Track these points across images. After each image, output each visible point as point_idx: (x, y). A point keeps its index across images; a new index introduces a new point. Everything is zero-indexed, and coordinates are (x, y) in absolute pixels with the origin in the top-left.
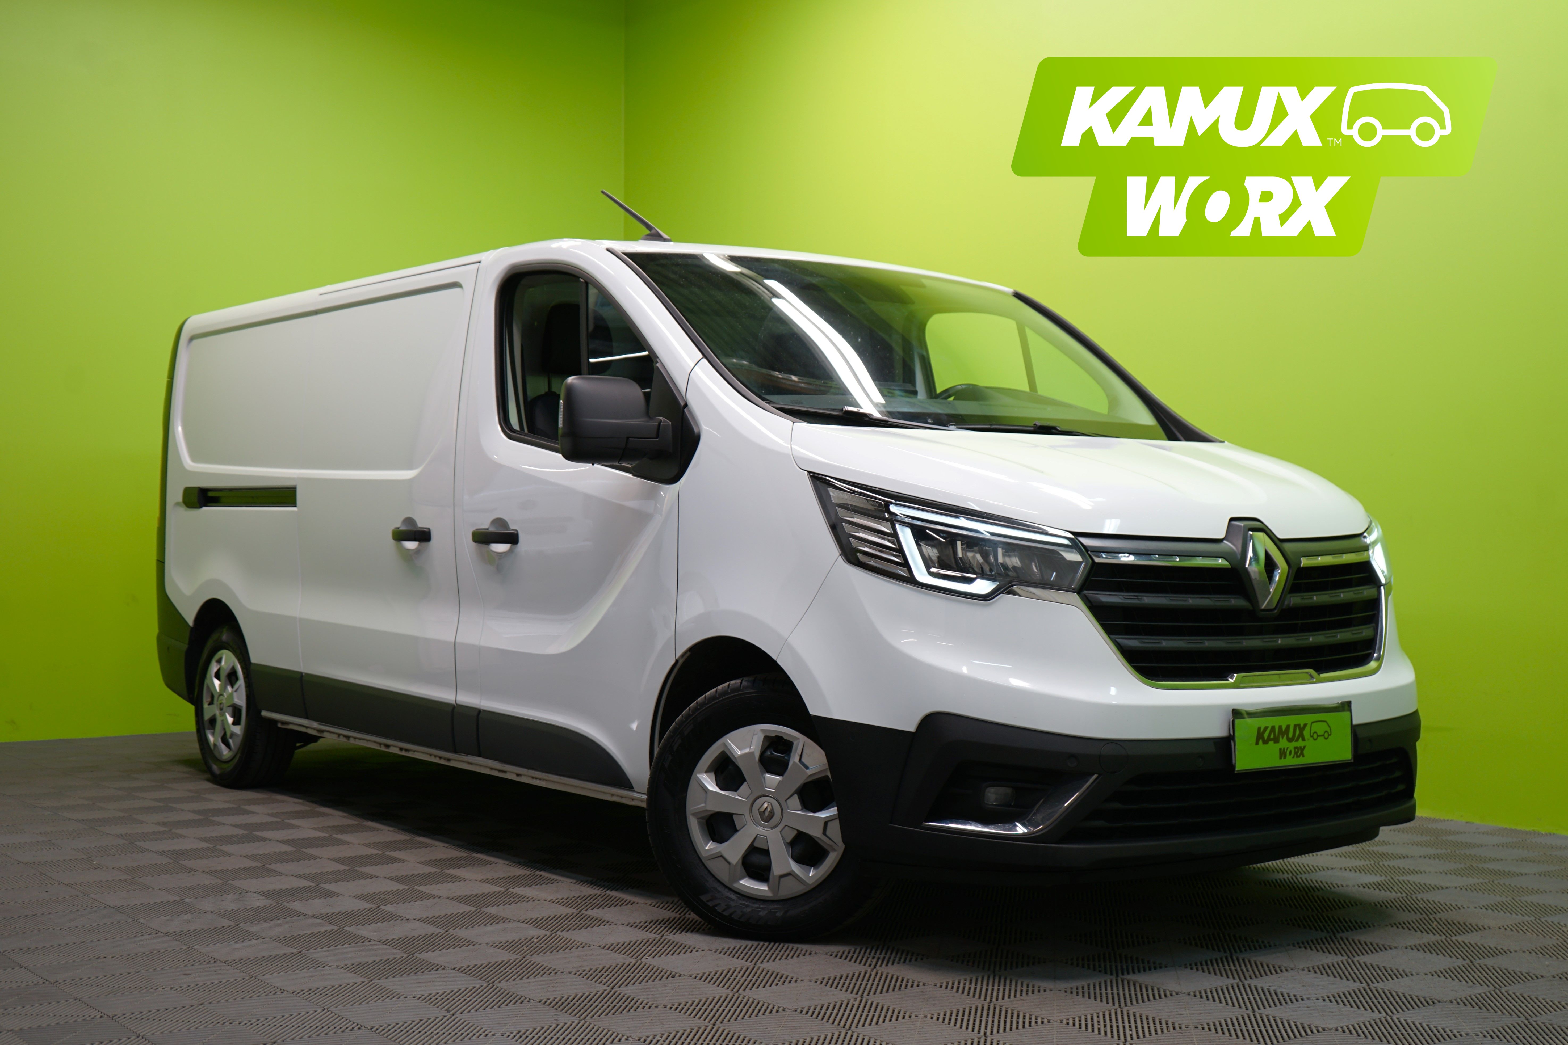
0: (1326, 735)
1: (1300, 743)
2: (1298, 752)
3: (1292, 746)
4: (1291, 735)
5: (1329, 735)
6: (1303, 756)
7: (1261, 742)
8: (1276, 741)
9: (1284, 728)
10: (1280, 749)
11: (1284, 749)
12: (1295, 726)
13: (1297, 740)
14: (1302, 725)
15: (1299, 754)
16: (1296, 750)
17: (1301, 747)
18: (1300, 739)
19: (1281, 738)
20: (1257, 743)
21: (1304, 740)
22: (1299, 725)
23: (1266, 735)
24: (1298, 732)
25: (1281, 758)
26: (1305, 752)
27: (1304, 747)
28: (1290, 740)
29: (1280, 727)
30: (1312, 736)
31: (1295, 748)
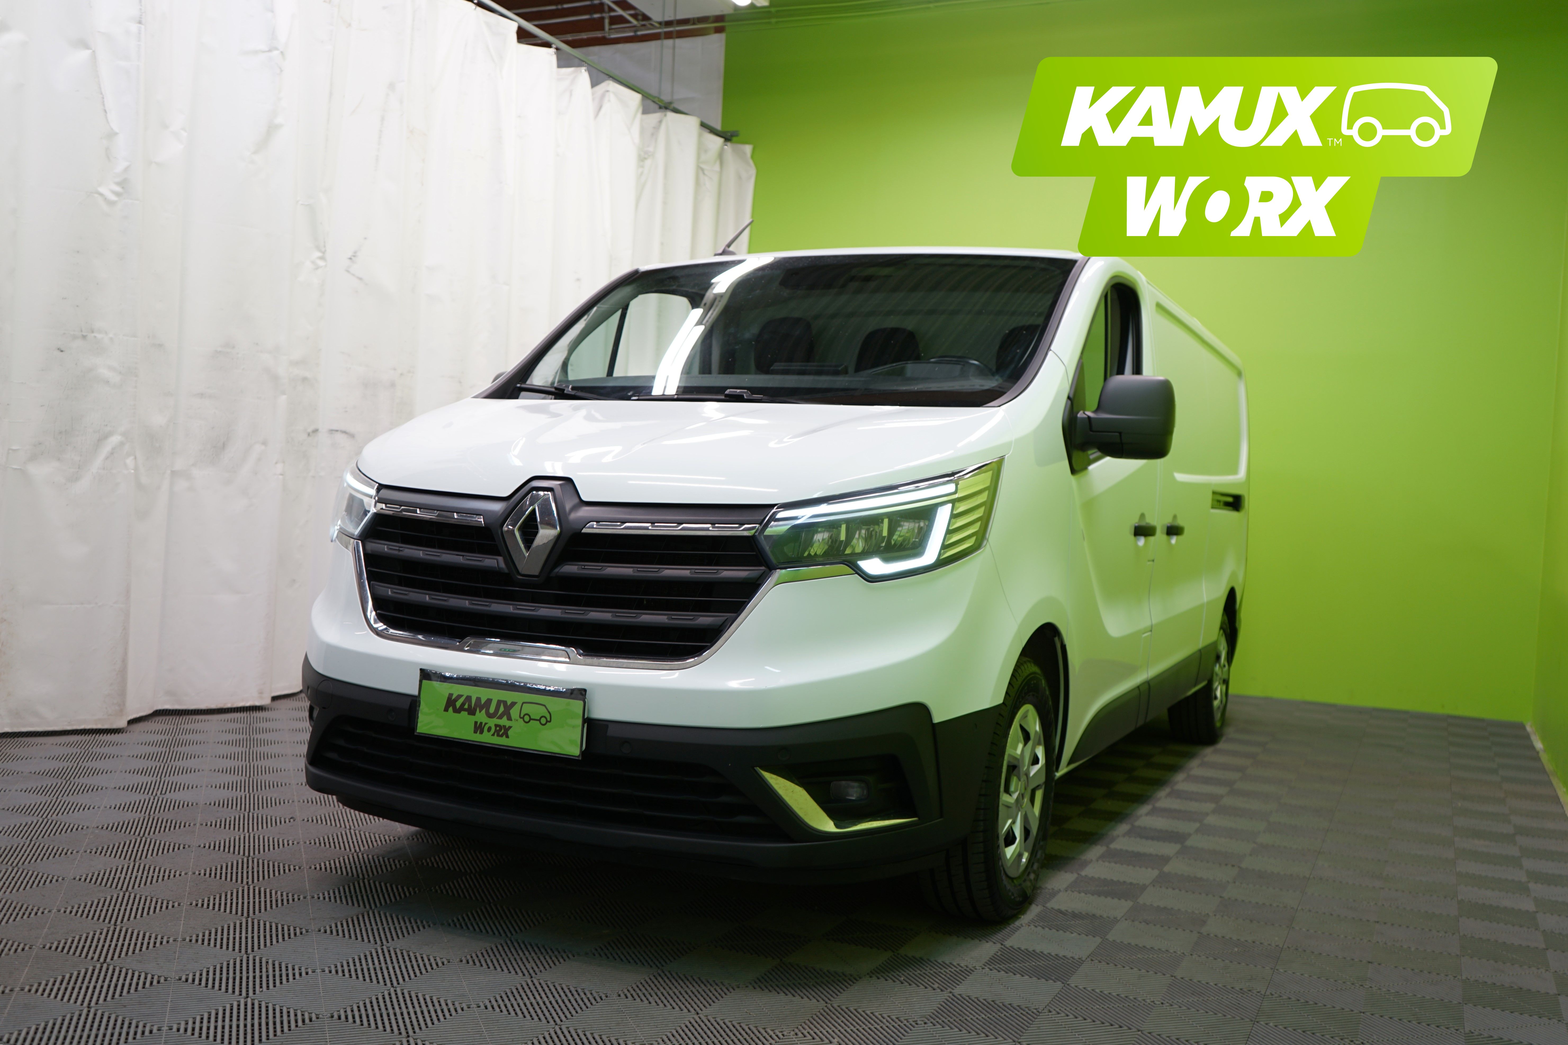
0: (543, 721)
1: (504, 722)
2: (500, 730)
3: (492, 722)
4: (492, 710)
5: (547, 722)
6: (507, 737)
7: (451, 709)
8: (472, 712)
9: (483, 702)
10: (476, 723)
11: (481, 723)
12: (499, 702)
13: (500, 717)
14: (509, 703)
15: (501, 733)
16: (498, 728)
17: (504, 726)
18: (505, 718)
19: (478, 710)
20: (446, 710)
21: (509, 719)
22: (505, 702)
23: (458, 704)
24: (502, 709)
25: (475, 732)
26: (510, 733)
27: (510, 727)
28: (490, 716)
29: (478, 699)
30: (523, 718)
31: (496, 726)
